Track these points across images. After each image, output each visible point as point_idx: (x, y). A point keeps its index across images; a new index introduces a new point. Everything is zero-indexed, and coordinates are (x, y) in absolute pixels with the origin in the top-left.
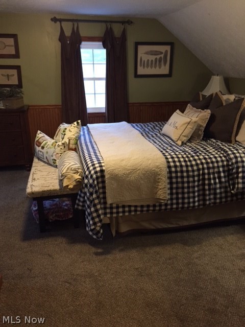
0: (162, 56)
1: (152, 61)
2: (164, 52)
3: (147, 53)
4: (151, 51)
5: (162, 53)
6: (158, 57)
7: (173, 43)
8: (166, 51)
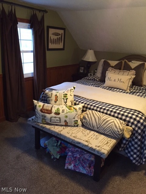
0: (60, 36)
1: (55, 39)
2: (61, 34)
3: (53, 34)
4: (55, 33)
5: (60, 35)
6: (58, 37)
7: (65, 29)
8: (62, 34)
